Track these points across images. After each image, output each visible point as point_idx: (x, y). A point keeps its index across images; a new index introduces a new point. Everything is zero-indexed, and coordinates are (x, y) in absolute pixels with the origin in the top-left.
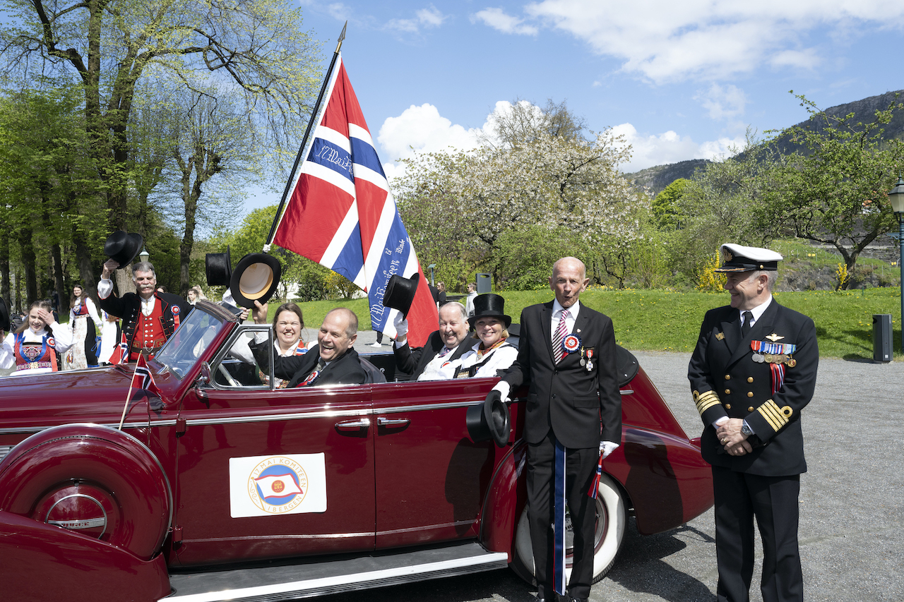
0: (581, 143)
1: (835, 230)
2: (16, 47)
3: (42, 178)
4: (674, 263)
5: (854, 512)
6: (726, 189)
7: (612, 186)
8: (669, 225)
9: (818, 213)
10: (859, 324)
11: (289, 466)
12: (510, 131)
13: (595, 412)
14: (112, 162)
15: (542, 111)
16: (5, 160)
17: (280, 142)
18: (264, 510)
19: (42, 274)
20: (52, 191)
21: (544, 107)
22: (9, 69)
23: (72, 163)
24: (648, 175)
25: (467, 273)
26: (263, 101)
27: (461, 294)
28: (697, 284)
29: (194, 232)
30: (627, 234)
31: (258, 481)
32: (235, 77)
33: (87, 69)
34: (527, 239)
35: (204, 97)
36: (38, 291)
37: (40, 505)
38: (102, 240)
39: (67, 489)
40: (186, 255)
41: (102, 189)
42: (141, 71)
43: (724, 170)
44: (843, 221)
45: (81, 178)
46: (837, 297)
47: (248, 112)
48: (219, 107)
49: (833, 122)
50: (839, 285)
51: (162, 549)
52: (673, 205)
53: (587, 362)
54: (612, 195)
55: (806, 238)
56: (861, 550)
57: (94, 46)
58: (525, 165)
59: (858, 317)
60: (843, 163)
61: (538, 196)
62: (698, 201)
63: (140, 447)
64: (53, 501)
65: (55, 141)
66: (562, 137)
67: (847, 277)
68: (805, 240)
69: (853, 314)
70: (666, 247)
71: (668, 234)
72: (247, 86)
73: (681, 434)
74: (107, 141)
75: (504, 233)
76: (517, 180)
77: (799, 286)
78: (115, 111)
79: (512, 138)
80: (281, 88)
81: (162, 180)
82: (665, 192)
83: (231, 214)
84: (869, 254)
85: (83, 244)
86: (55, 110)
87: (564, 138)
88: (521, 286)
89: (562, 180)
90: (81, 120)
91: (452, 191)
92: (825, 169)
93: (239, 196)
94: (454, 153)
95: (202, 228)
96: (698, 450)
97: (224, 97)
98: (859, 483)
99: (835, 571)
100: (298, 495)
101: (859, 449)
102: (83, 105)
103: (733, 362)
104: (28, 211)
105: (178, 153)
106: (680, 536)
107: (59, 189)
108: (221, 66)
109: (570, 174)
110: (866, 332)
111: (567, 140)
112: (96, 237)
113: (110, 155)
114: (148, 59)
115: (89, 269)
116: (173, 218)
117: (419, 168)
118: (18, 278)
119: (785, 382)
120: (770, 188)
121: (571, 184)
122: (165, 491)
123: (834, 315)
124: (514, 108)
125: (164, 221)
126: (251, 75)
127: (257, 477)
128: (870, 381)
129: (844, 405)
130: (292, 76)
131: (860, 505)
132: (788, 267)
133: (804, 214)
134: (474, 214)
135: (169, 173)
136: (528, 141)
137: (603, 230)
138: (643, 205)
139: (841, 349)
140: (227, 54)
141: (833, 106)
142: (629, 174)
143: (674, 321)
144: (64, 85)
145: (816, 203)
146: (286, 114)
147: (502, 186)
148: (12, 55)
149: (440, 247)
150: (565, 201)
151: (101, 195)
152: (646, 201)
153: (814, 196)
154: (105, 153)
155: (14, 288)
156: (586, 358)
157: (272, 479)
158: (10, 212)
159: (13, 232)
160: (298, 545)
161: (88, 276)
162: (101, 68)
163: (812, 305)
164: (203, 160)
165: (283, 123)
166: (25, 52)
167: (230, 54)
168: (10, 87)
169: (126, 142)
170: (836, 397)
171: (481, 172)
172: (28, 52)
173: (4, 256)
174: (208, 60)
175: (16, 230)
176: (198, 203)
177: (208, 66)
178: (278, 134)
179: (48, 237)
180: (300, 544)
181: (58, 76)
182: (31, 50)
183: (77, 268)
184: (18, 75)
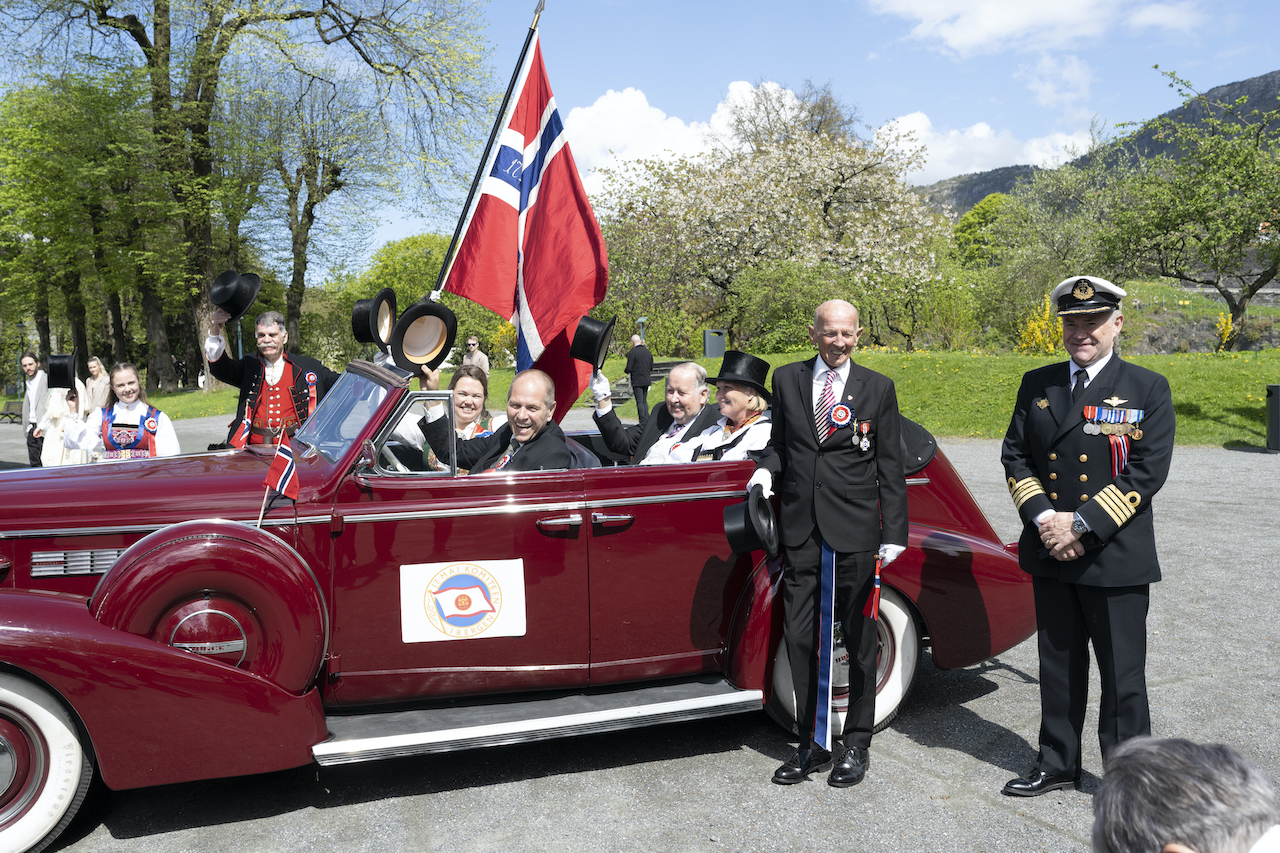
0: (853, 144)
1: (1215, 266)
2: (53, 14)
3: (93, 199)
4: (985, 314)
5: (1227, 646)
6: (1060, 208)
7: (898, 205)
8: (978, 260)
9: (1193, 241)
10: (1247, 399)
11: (477, 575)
12: (751, 126)
13: (873, 504)
14: (191, 177)
15: (797, 97)
16: (41, 174)
17: (425, 145)
18: (445, 633)
19: (93, 335)
20: (108, 218)
21: (800, 91)
22: (44, 45)
23: (135, 179)
24: (948, 189)
25: (691, 330)
26: (401, 87)
27: (683, 359)
28: (1016, 344)
29: (306, 274)
30: (918, 273)
31: (437, 596)
32: (361, 53)
33: (153, 44)
34: (776, 280)
35: (317, 82)
37: (160, 625)
38: (178, 288)
39: (193, 604)
40: (295, 308)
41: (177, 215)
42: (228, 47)
43: (1058, 180)
44: (1229, 252)
45: (147, 200)
46: (1216, 361)
47: (379, 103)
48: (338, 96)
49: (1217, 109)
50: (1221, 344)
51: (315, 682)
52: (985, 232)
53: (861, 439)
54: (898, 218)
55: (1175, 277)
56: (1234, 694)
57: (162, 10)
58: (773, 175)
59: (1246, 389)
60: (1230, 169)
61: (792, 219)
62: (1020, 226)
63: (287, 550)
64: (177, 620)
65: (111, 147)
66: (826, 135)
67: (1232, 333)
68: (1173, 280)
69: (1239, 384)
70: (973, 291)
71: (976, 273)
72: (378, 66)
73: (992, 537)
74: (183, 147)
75: (743, 273)
76: (762, 198)
77: (1164, 347)
78: (194, 104)
79: (756, 138)
80: (426, 68)
81: (261, 201)
82: (972, 212)
83: (357, 249)
84: (1268, 301)
85: (152, 293)
86: (110, 104)
87: (829, 135)
88: (768, 348)
89: (826, 197)
90: (146, 117)
91: (670, 213)
92: (1203, 178)
93: (368, 223)
94: (672, 160)
95: (317, 269)
96: (1015, 558)
97: (345, 82)
98: (1237, 610)
99: (1197, 718)
100: (489, 614)
101: (1239, 567)
102: (148, 97)
103: (1059, 436)
104: (75, 247)
105: (282, 163)
106: (989, 676)
107: (117, 216)
108: (341, 38)
109: (838, 187)
110: (1257, 410)
111: (833, 139)
112: (168, 283)
113: (187, 167)
114: (237, 28)
115: (161, 328)
116: (275, 255)
117: (622, 181)
119: (1129, 460)
120: (1124, 205)
121: (838, 201)
122: (319, 608)
123: (1213, 385)
124: (756, 93)
125: (262, 259)
126: (383, 50)
127: (435, 590)
128: (1260, 476)
129: (1220, 509)
130: (441, 52)
131: (1236, 637)
132: (1150, 320)
133: (1172, 243)
134: (702, 246)
135: (269, 192)
136: (777, 141)
137: (883, 267)
138: (941, 231)
139: (1221, 434)
140: (348, 20)
141: (1219, 85)
142: (921, 188)
143: (984, 396)
144: (121, 68)
145: (1190, 227)
146: (433, 106)
147: (741, 206)
148: (47, 25)
149: (652, 293)
150: (830, 227)
151: (174, 224)
152: (946, 226)
153: (1186, 217)
154: (180, 164)
156: (861, 435)
157: (456, 593)
158: (49, 248)
159: (54, 277)
160: (488, 680)
161: (160, 338)
162: (172, 41)
163: (1180, 373)
164: (316, 172)
165: (430, 118)
166: (66, 20)
167: (353, 21)
168: (45, 70)
169: (209, 147)
170: (1210, 499)
171: (710, 187)
172: (69, 21)
173: (42, 310)
174: (323, 28)
175: (58, 273)
176: (310, 232)
177: (322, 38)
178: (423, 135)
179: (102, 284)
180: (490, 678)
181: (111, 55)
182: (73, 18)
183: (143, 326)
184: (56, 54)
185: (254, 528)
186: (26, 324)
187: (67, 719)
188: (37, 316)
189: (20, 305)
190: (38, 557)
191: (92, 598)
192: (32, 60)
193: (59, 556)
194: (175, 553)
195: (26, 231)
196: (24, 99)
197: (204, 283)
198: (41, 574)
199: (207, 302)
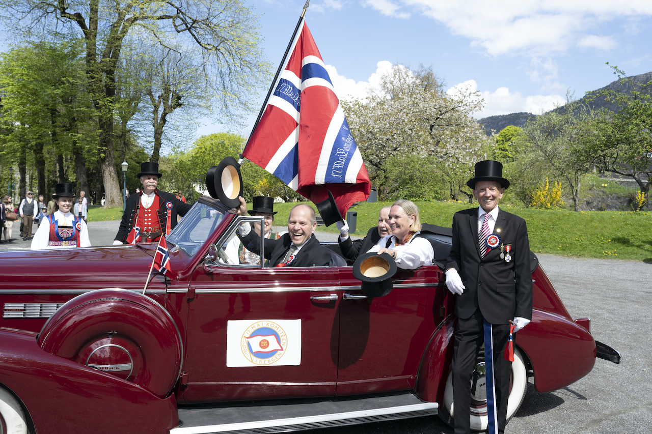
2: (38, 10)
3: (52, 106)
6: (550, 134)
7: (468, 128)
9: (623, 154)
11: (273, 328)
12: (391, 85)
13: (511, 295)
14: (104, 97)
15: (415, 72)
16: (26, 92)
17: (225, 86)
18: (252, 362)
19: (48, 176)
20: (59, 116)
21: (417, 69)
22: (32, 26)
23: (75, 96)
26: (215, 56)
28: (531, 202)
29: (160, 150)
31: (249, 340)
32: (195, 38)
33: (88, 28)
34: (406, 164)
35: (171, 50)
36: (46, 188)
37: (81, 353)
38: (94, 153)
39: (101, 341)
41: (96, 116)
42: (127, 31)
43: (550, 119)
45: (80, 108)
46: (636, 216)
47: (204, 64)
48: (182, 59)
49: (637, 86)
50: (637, 207)
51: (173, 390)
53: (505, 256)
54: (468, 135)
55: (612, 172)
57: (94, 11)
58: (405, 110)
60: (644, 117)
61: (414, 133)
63: (159, 307)
64: (91, 350)
65: (64, 79)
67: (643, 202)
72: (204, 45)
73: (567, 315)
74: (101, 81)
75: (388, 159)
76: (399, 121)
78: (108, 59)
79: (393, 91)
80: (228, 47)
81: (139, 111)
83: (187, 138)
85: (80, 156)
86: (64, 57)
89: (431, 123)
90: (83, 65)
92: (630, 121)
93: (194, 125)
94: (352, 100)
95: (166, 147)
97: (186, 52)
100: (279, 351)
102: (84, 54)
104: (42, 130)
105: (151, 92)
106: (559, 393)
107: (64, 115)
108: (185, 30)
109: (438, 118)
111: (436, 93)
112: (89, 151)
113: (102, 91)
114: (133, 22)
115: (84, 174)
116: (145, 139)
118: (31, 178)
121: (438, 125)
123: (635, 229)
124: (394, 69)
125: (138, 141)
126: (207, 37)
127: (248, 336)
130: (236, 39)
132: (587, 193)
133: (611, 154)
134: (367, 145)
135: (144, 106)
137: (460, 160)
139: (641, 255)
140: (190, 21)
144: (71, 39)
145: (622, 146)
146: (231, 66)
147: (388, 125)
148: (34, 16)
150: (433, 138)
151: (94, 121)
153: (620, 141)
154: (99, 90)
155: (28, 185)
156: (505, 253)
157: (260, 338)
158: (28, 130)
159: (30, 145)
160: (274, 390)
161: (83, 179)
162: (98, 27)
163: (618, 222)
164: (169, 98)
165: (228, 73)
166: (44, 14)
167: (192, 21)
168: (32, 39)
169: (115, 82)
170: (646, 290)
171: (372, 114)
172: (46, 14)
173: (23, 162)
174: (176, 25)
175: (32, 143)
176: (164, 129)
177: (176, 29)
178: (225, 81)
179: (55, 149)
180: (276, 389)
181: (66, 33)
182: (48, 13)
183: (74, 172)
184: (38, 30)
185: (141, 294)
186: (14, 169)
187: (19, 409)
188: (19, 165)
189: (11, 158)
190: (8, 306)
191: (40, 334)
192: (26, 33)
193: (21, 306)
194: (92, 309)
195: (17, 120)
196: (20, 53)
197: (107, 152)
198: (9, 316)
199: (108, 161)
